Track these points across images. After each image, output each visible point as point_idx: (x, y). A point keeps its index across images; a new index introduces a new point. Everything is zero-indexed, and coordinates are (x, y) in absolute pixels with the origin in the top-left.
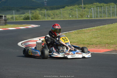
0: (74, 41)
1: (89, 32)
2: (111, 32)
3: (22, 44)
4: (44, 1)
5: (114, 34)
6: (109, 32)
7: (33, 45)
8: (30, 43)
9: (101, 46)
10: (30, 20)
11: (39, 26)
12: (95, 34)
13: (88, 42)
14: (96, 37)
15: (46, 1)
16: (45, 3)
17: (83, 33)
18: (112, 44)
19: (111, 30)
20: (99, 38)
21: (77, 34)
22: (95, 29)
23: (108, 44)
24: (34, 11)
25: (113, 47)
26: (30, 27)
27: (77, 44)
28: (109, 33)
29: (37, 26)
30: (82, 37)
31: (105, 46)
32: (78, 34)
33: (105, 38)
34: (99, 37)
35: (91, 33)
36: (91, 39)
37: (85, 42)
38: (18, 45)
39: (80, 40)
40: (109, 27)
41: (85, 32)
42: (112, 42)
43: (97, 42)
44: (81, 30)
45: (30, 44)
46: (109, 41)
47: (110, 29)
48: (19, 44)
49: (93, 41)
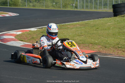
1: (73, 28)
2: (96, 30)
5: (99, 32)
6: (95, 29)
7: (9, 39)
8: (5, 37)
9: (84, 46)
10: (8, 7)
11: (18, 15)
12: (78, 31)
14: (80, 35)
17: (66, 29)
18: (96, 44)
19: (97, 28)
20: (83, 37)
22: (79, 24)
23: (92, 44)
25: (97, 48)
26: (7, 15)
28: (94, 31)
30: (64, 34)
31: (89, 46)
33: (90, 37)
34: (82, 35)
35: (74, 30)
36: (74, 37)
40: (94, 23)
41: (68, 28)
42: (96, 42)
43: (81, 41)
44: (63, 25)
45: (5, 39)
46: (93, 40)
47: (95, 26)
49: (76, 40)
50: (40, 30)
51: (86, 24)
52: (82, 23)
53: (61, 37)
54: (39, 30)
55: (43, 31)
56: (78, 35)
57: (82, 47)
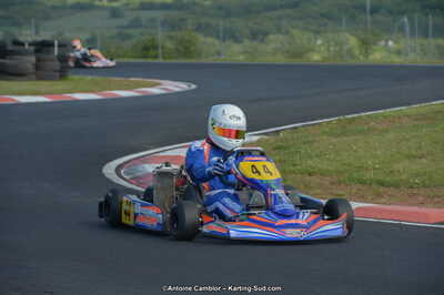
0: (325, 166)
1: (386, 131)
8: (150, 168)
13: (380, 176)
14: (414, 153)
17: (361, 132)
20: (424, 160)
21: (337, 135)
26: (155, 91)
27: (335, 180)
30: (356, 151)
32: (344, 134)
35: (392, 136)
36: (391, 161)
37: (368, 175)
38: (104, 175)
39: (349, 164)
41: (369, 129)
43: (418, 175)
49: (399, 172)
50: (271, 139)
51: (434, 113)
52: (422, 110)
53: (346, 162)
54: (267, 141)
55: (279, 143)
56: (408, 157)
57: (422, 199)
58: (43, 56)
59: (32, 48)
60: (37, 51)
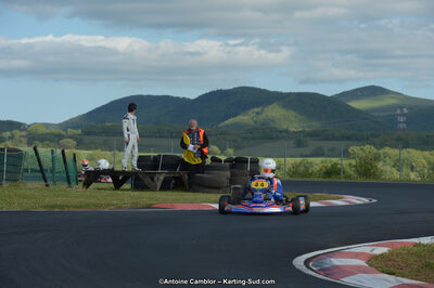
3: (307, 262)
4: (399, 112)
15: (403, 115)
16: (401, 119)
24: (359, 148)
29: (366, 200)
38: (294, 267)
48: (299, 262)
58: (236, 171)
59: (228, 164)
60: (232, 167)
